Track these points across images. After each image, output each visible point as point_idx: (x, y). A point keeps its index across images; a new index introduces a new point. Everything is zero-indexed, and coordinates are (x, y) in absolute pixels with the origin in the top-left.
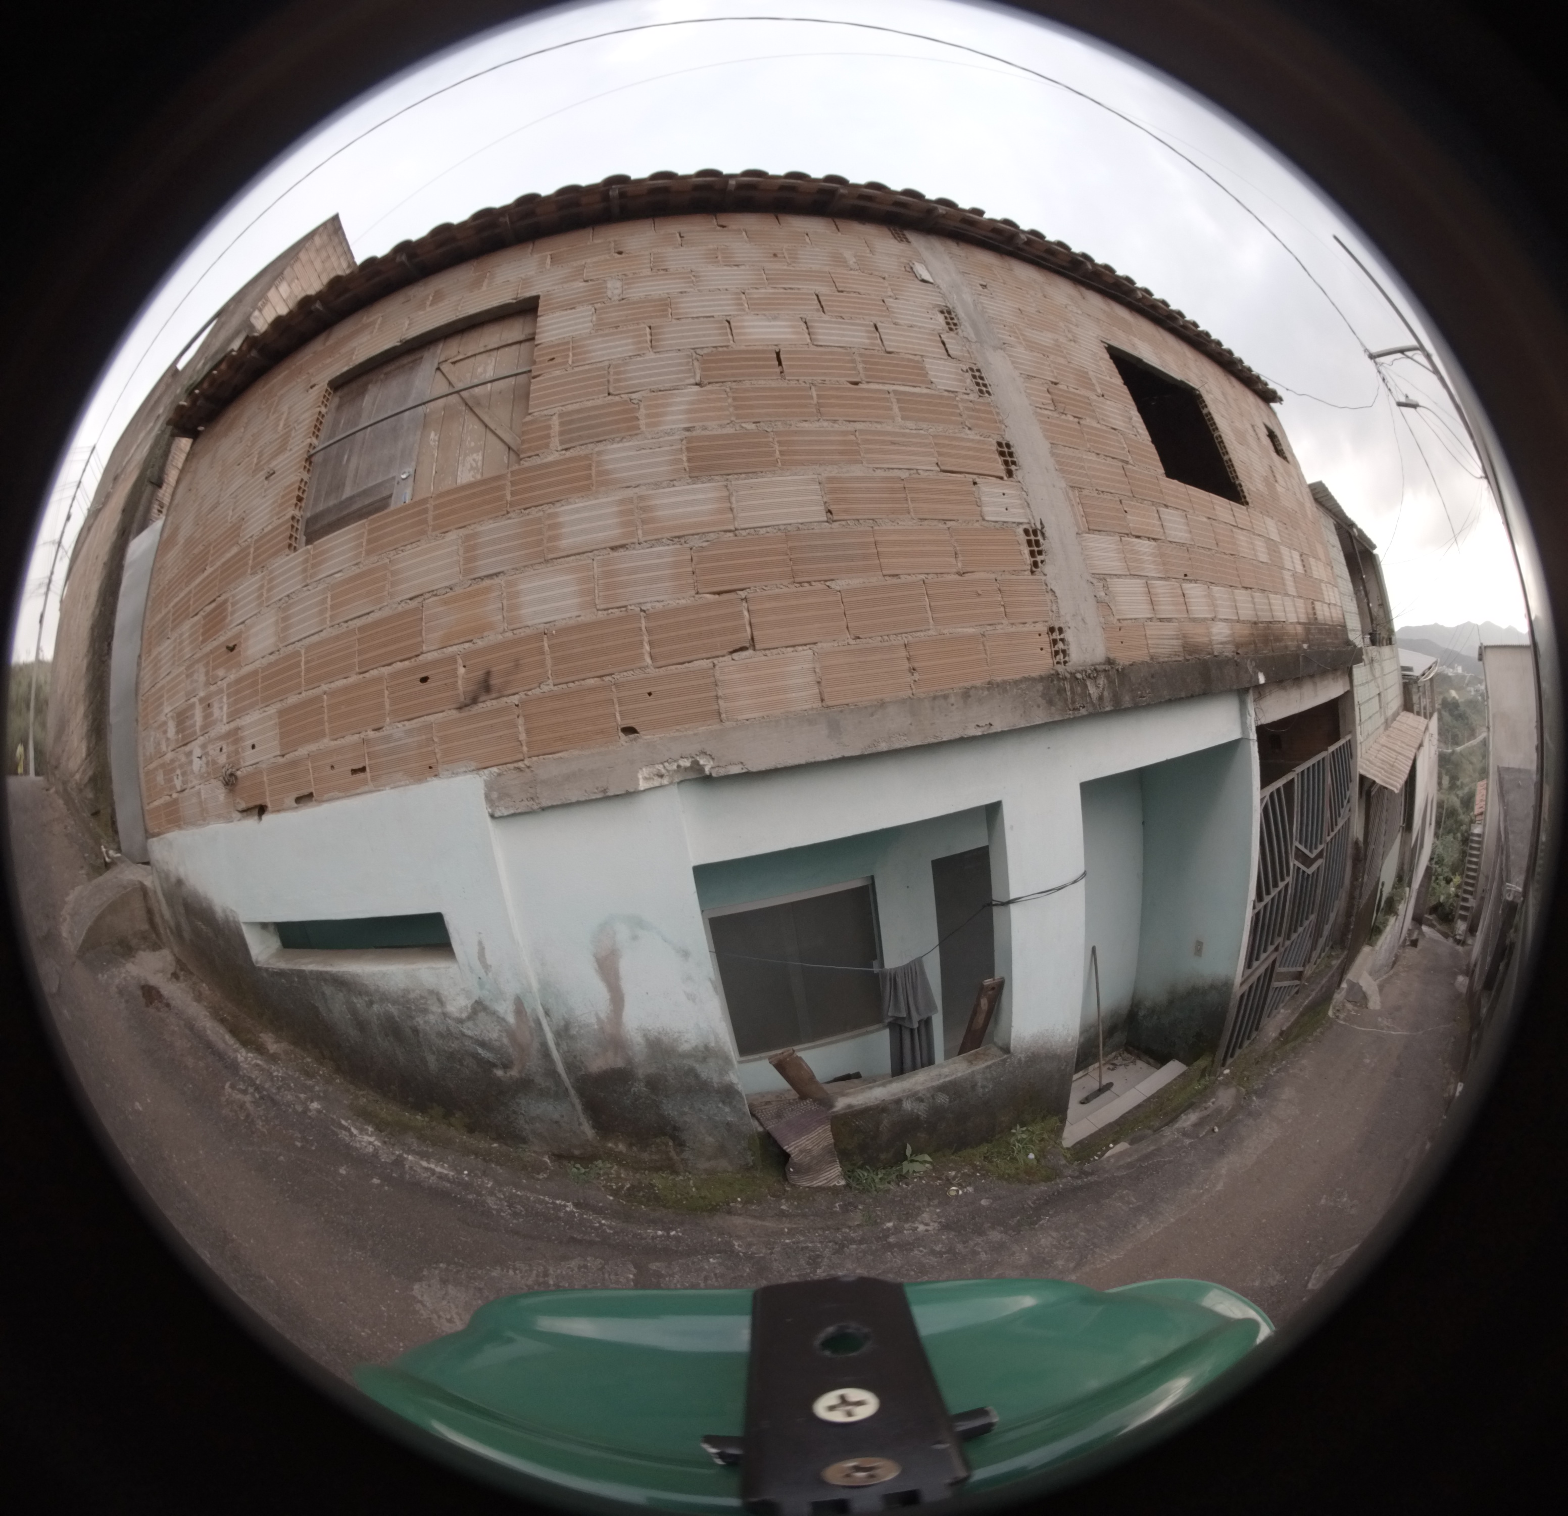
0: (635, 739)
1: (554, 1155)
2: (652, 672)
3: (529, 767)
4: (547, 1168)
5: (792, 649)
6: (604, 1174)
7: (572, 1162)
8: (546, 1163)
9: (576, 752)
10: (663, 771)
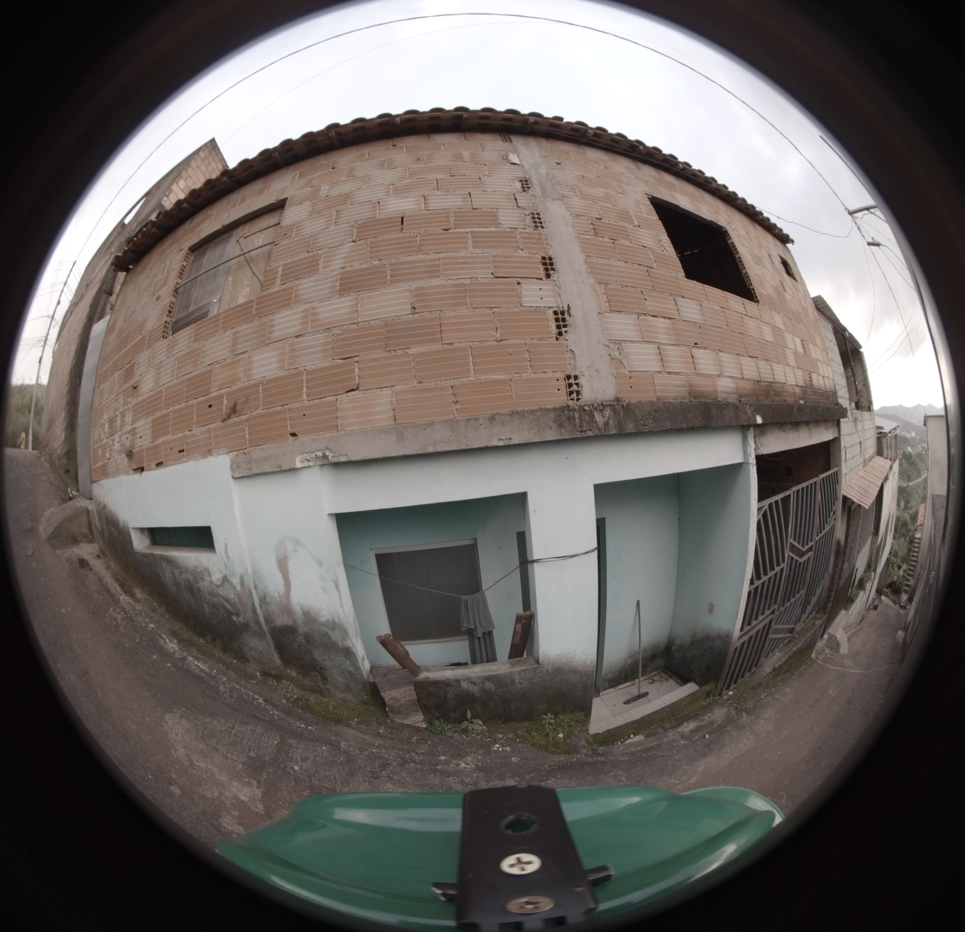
0: (296, 440)
1: (263, 673)
2: (306, 403)
3: (249, 452)
4: (257, 678)
5: (379, 390)
6: (286, 688)
7: (272, 679)
8: (257, 675)
9: (269, 446)
10: (308, 458)
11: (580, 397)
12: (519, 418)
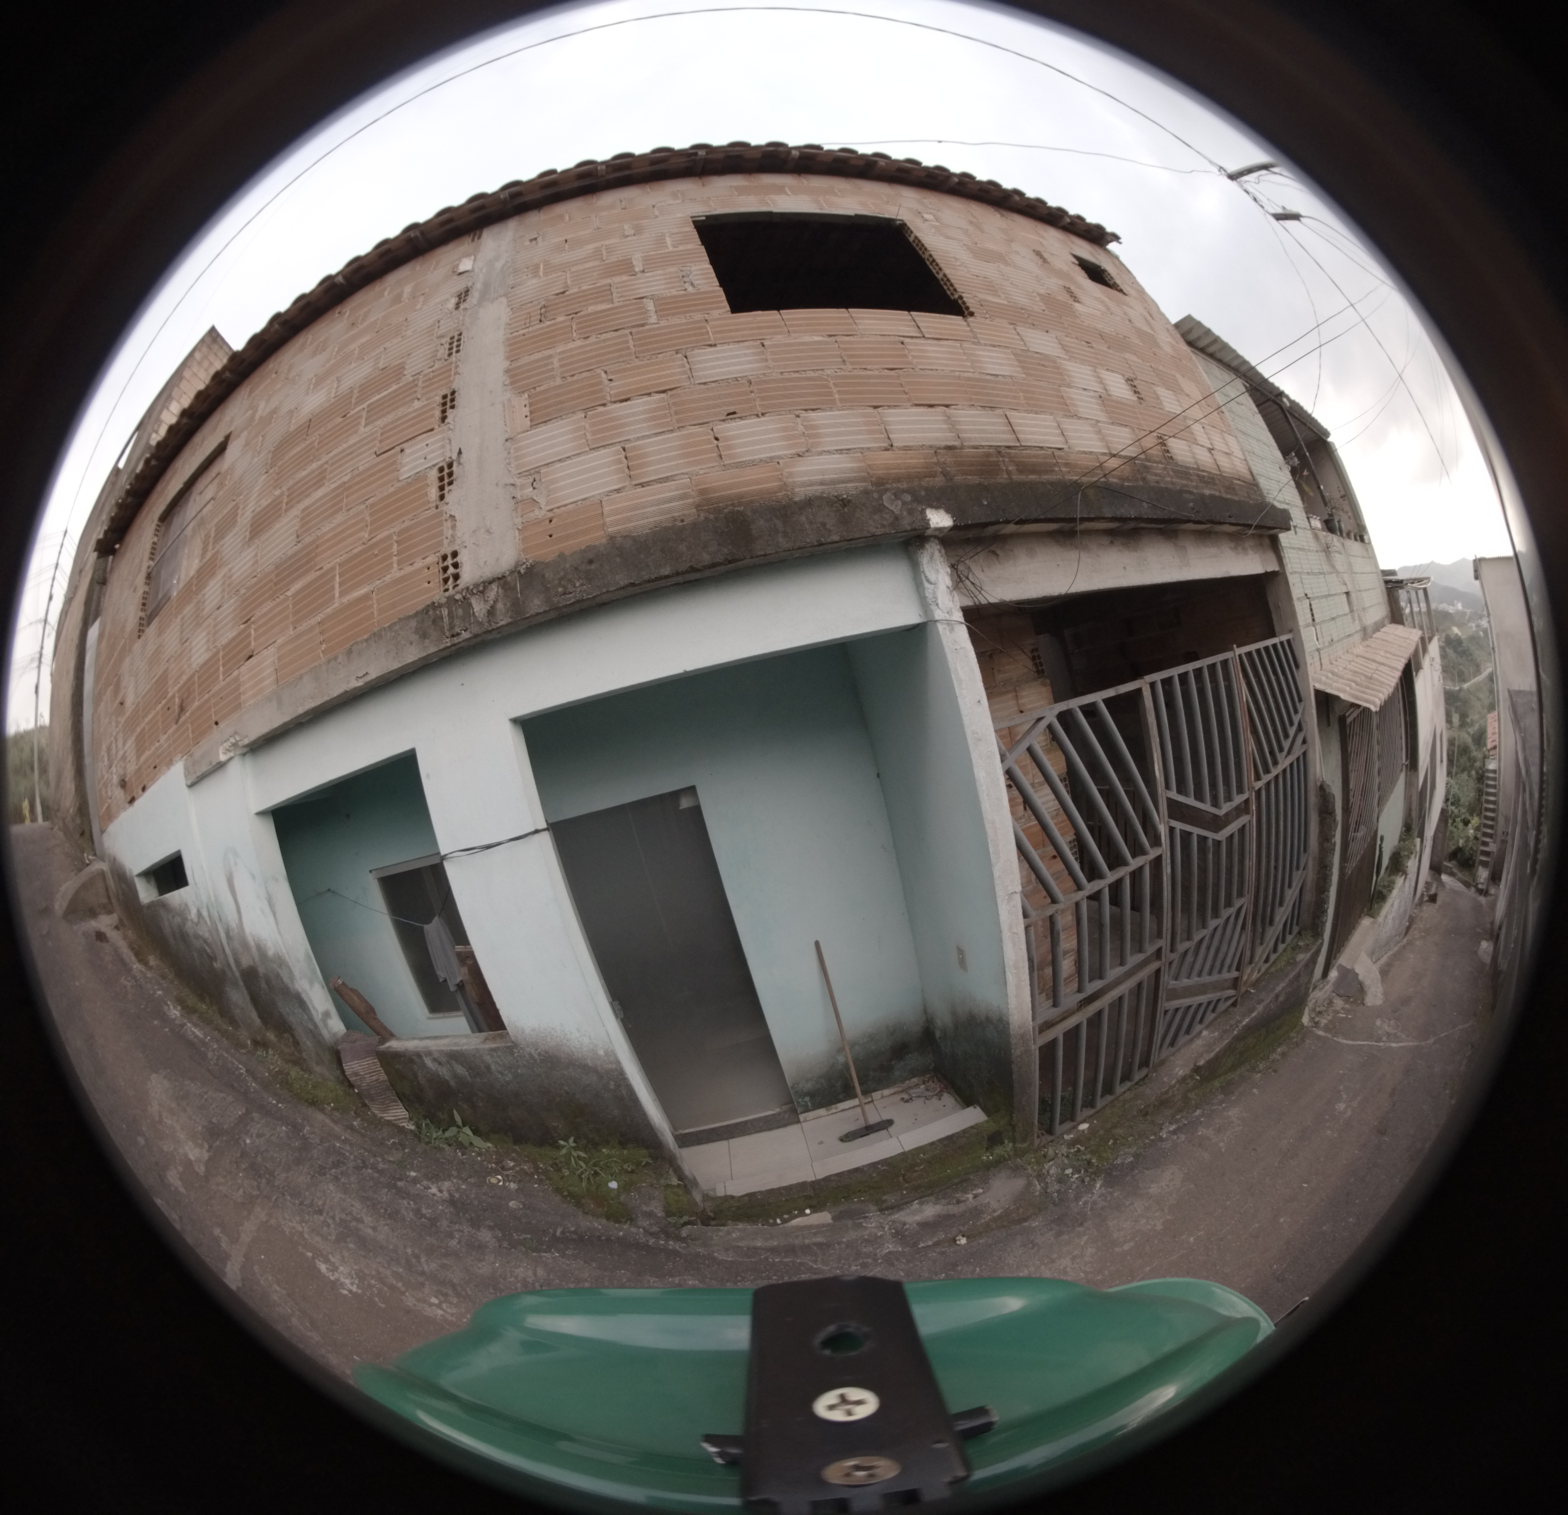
0: (218, 729)
1: (253, 1040)
2: (222, 683)
3: (193, 753)
5: (266, 650)
6: (271, 1059)
7: (260, 1048)
8: (250, 1046)
9: (203, 741)
11: (458, 582)
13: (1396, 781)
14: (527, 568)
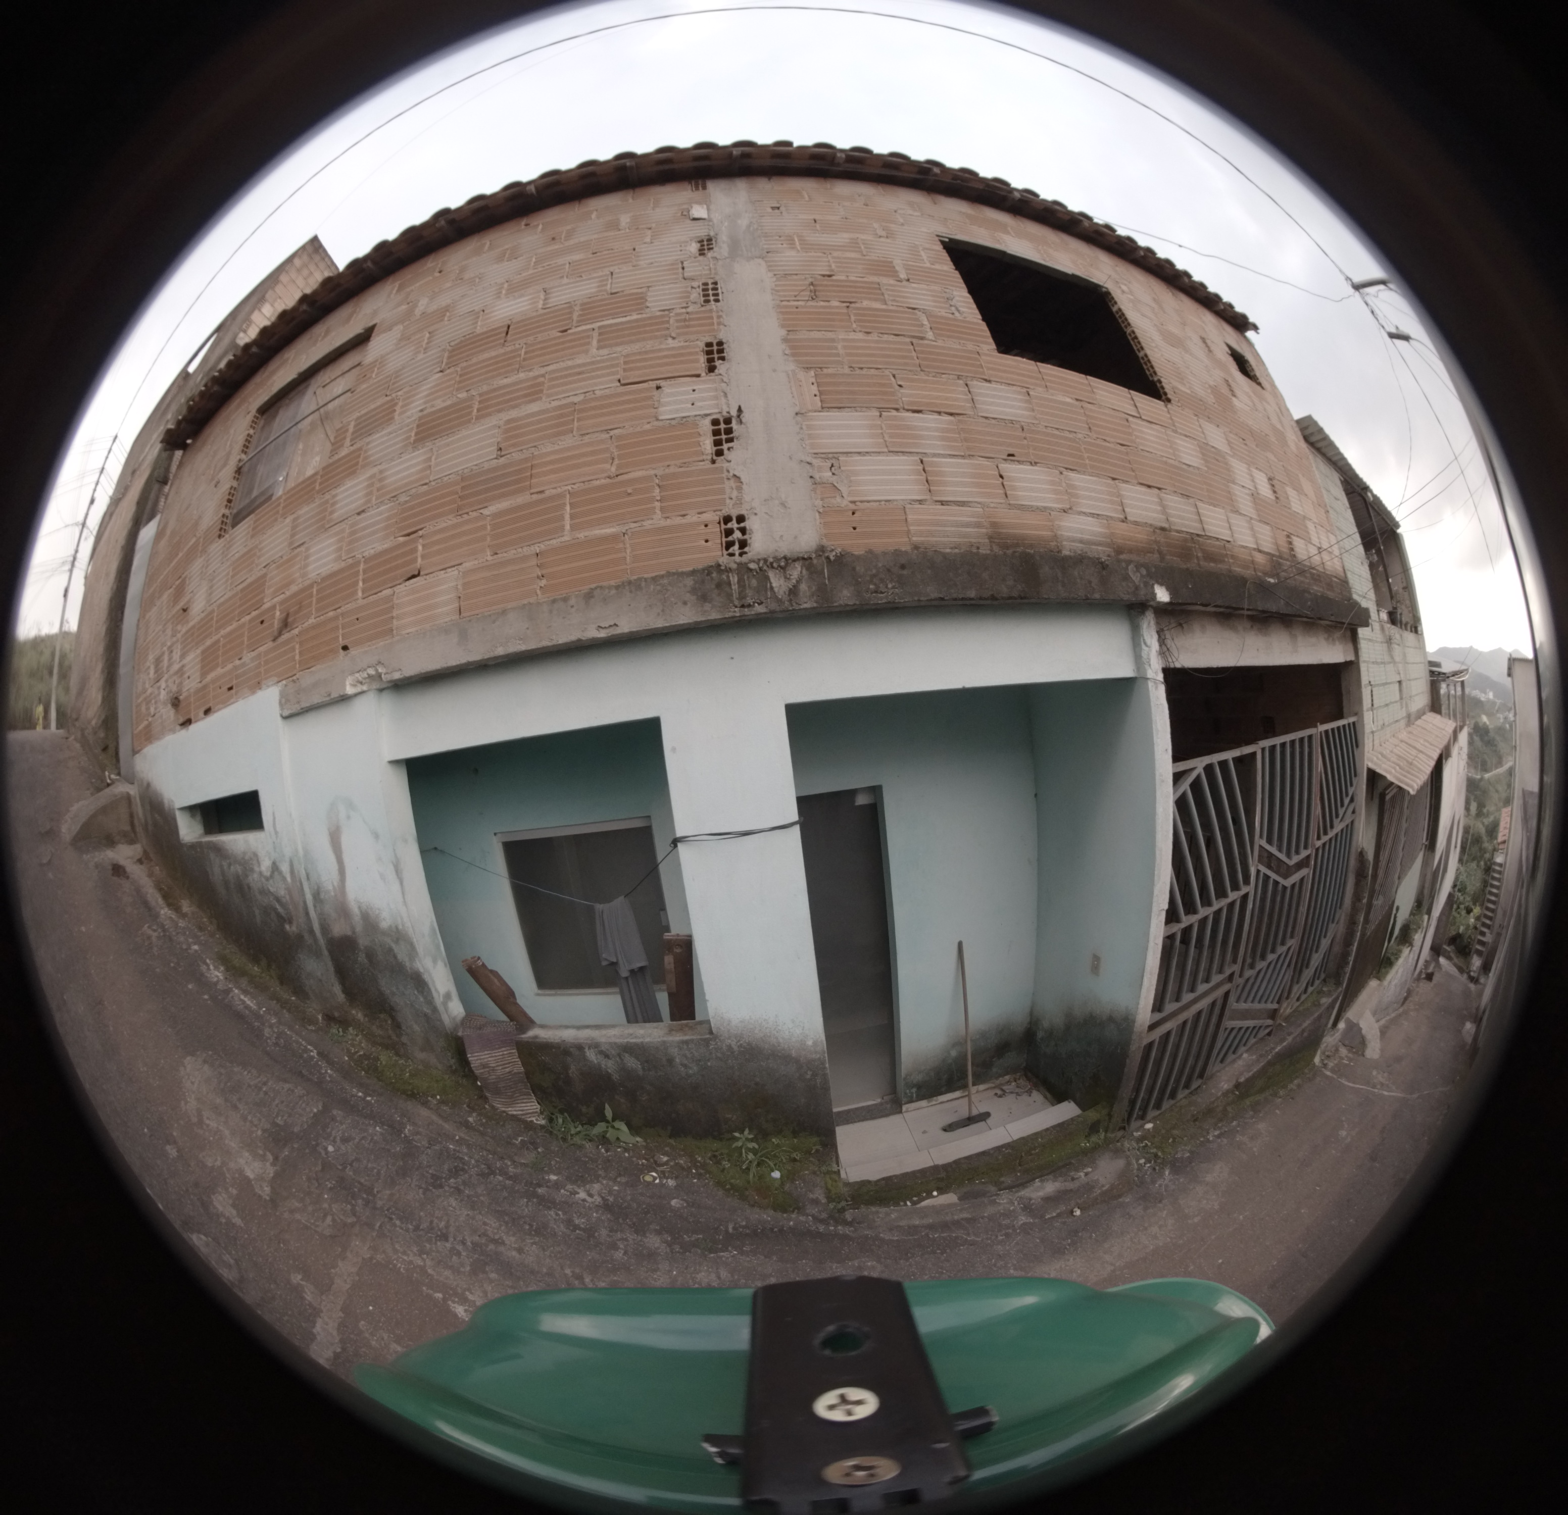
0: (348, 655)
1: (325, 1014)
2: (361, 602)
3: (298, 679)
4: (317, 1023)
5: (444, 571)
6: (352, 1039)
7: (336, 1025)
8: (318, 1019)
9: (318, 667)
10: (360, 679)
11: (746, 549)
12: (631, 592)
13: (1416, 858)
14: (836, 556)
